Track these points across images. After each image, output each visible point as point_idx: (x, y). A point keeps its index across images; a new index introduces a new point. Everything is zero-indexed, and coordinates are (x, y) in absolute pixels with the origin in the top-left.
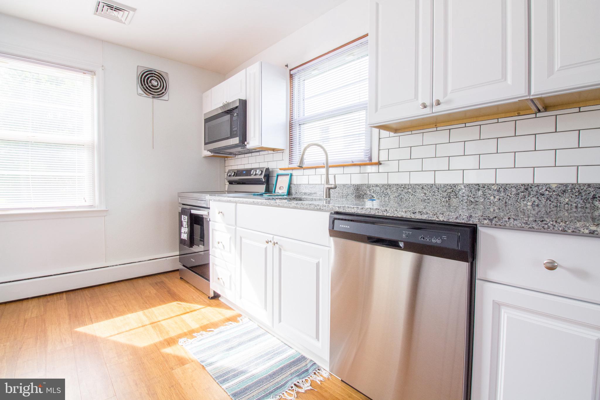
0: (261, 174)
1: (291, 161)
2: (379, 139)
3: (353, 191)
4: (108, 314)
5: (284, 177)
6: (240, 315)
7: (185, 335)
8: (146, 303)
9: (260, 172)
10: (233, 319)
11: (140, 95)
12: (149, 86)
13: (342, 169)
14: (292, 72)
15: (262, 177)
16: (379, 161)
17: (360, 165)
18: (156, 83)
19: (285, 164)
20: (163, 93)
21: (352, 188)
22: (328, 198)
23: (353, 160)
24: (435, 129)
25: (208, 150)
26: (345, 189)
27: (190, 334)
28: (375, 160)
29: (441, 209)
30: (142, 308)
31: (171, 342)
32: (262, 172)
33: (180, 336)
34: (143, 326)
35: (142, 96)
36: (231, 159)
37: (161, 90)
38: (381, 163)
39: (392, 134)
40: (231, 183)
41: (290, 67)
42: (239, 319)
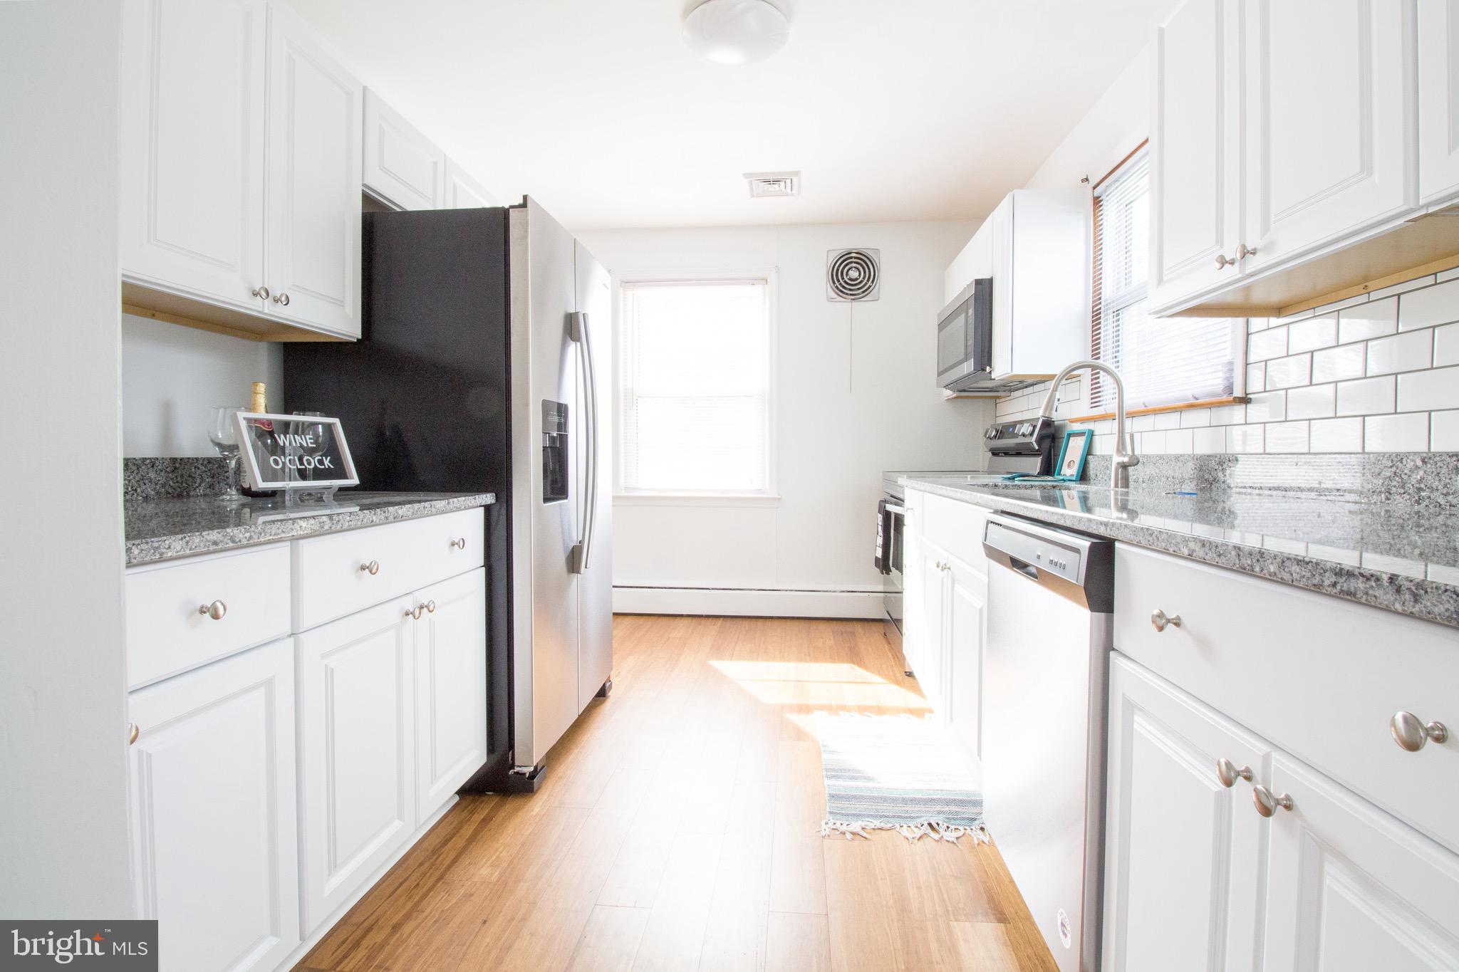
0: (1031, 434)
1: (1095, 399)
2: (1248, 335)
3: (1192, 472)
4: (754, 655)
5: (1079, 438)
6: (930, 711)
7: (828, 708)
8: (809, 656)
9: (1031, 428)
10: (918, 713)
11: (831, 300)
12: (846, 282)
13: (1176, 416)
14: (1097, 192)
15: (1033, 439)
16: (1247, 394)
17: (1209, 406)
18: (858, 273)
19: (1083, 409)
20: (870, 286)
21: (1191, 465)
22: (1122, 487)
23: (1197, 392)
24: (1364, 298)
25: (946, 387)
26: (1179, 468)
27: (834, 709)
28: (1238, 393)
29: (1369, 523)
30: (799, 659)
31: (804, 709)
32: (1034, 427)
33: (821, 708)
34: (784, 681)
35: (835, 302)
36: (1003, 400)
37: (866, 284)
38: (1250, 399)
39: (1274, 321)
40: (995, 452)
41: (1093, 182)
42: (927, 715)
